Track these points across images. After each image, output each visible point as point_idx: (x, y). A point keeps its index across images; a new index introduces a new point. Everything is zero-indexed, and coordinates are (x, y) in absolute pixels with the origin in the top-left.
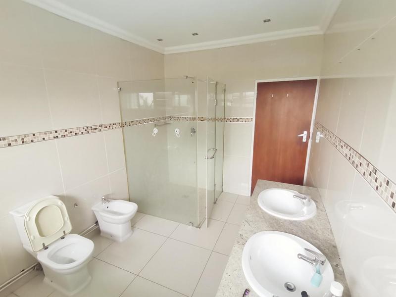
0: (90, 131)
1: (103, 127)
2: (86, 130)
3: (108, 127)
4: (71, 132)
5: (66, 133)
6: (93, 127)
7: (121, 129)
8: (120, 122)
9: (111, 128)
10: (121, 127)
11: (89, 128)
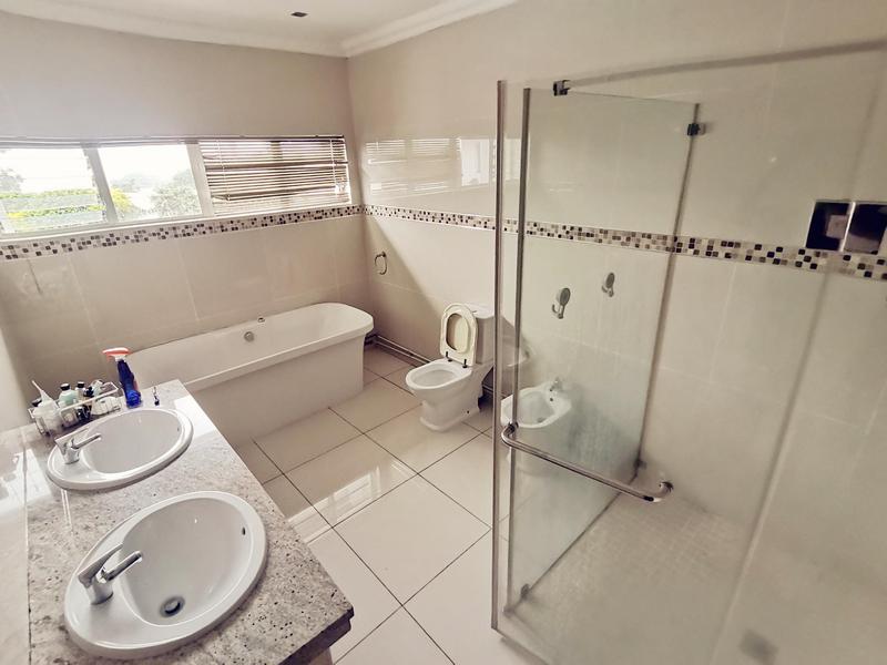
0: (575, 237)
1: (610, 235)
2: (568, 232)
3: (624, 239)
4: (542, 230)
5: (535, 229)
6: (584, 231)
7: (667, 254)
8: (669, 232)
9: (632, 243)
10: (667, 249)
11: (576, 231)
